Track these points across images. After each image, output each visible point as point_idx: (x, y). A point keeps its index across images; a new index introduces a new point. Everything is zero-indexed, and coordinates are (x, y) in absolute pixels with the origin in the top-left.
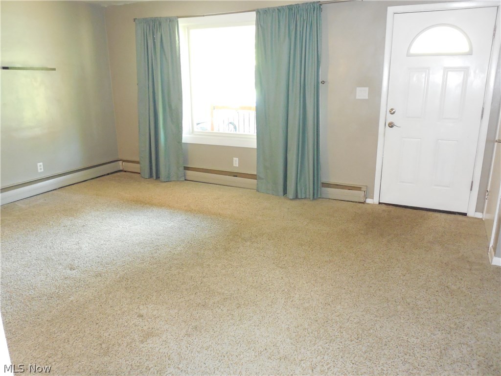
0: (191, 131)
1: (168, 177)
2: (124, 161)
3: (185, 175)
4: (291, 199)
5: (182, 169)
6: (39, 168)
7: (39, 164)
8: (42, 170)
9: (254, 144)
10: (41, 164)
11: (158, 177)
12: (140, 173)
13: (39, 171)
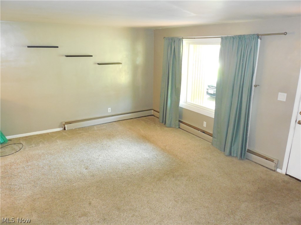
0: (185, 101)
1: (170, 125)
2: (154, 110)
3: (179, 125)
4: (226, 155)
5: (178, 121)
6: (109, 110)
7: (109, 109)
8: (110, 112)
9: (213, 116)
10: (110, 108)
11: (165, 124)
12: (159, 118)
13: (109, 112)
